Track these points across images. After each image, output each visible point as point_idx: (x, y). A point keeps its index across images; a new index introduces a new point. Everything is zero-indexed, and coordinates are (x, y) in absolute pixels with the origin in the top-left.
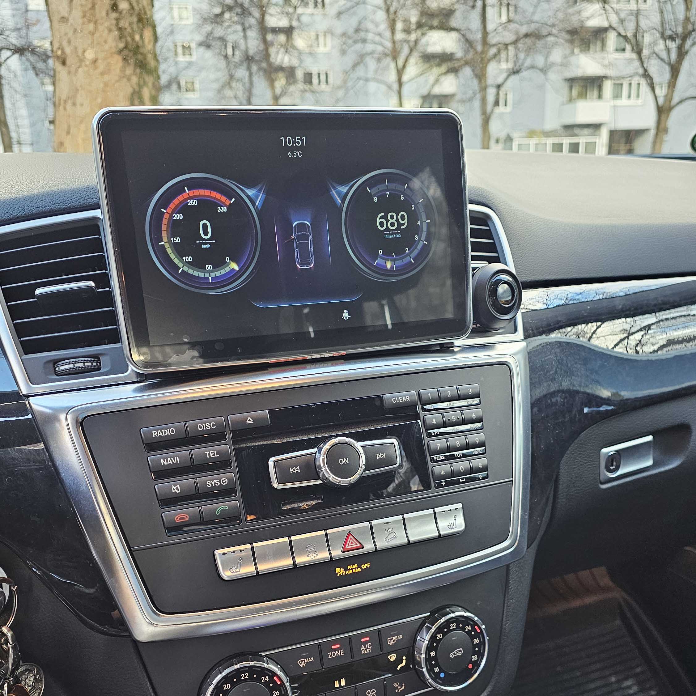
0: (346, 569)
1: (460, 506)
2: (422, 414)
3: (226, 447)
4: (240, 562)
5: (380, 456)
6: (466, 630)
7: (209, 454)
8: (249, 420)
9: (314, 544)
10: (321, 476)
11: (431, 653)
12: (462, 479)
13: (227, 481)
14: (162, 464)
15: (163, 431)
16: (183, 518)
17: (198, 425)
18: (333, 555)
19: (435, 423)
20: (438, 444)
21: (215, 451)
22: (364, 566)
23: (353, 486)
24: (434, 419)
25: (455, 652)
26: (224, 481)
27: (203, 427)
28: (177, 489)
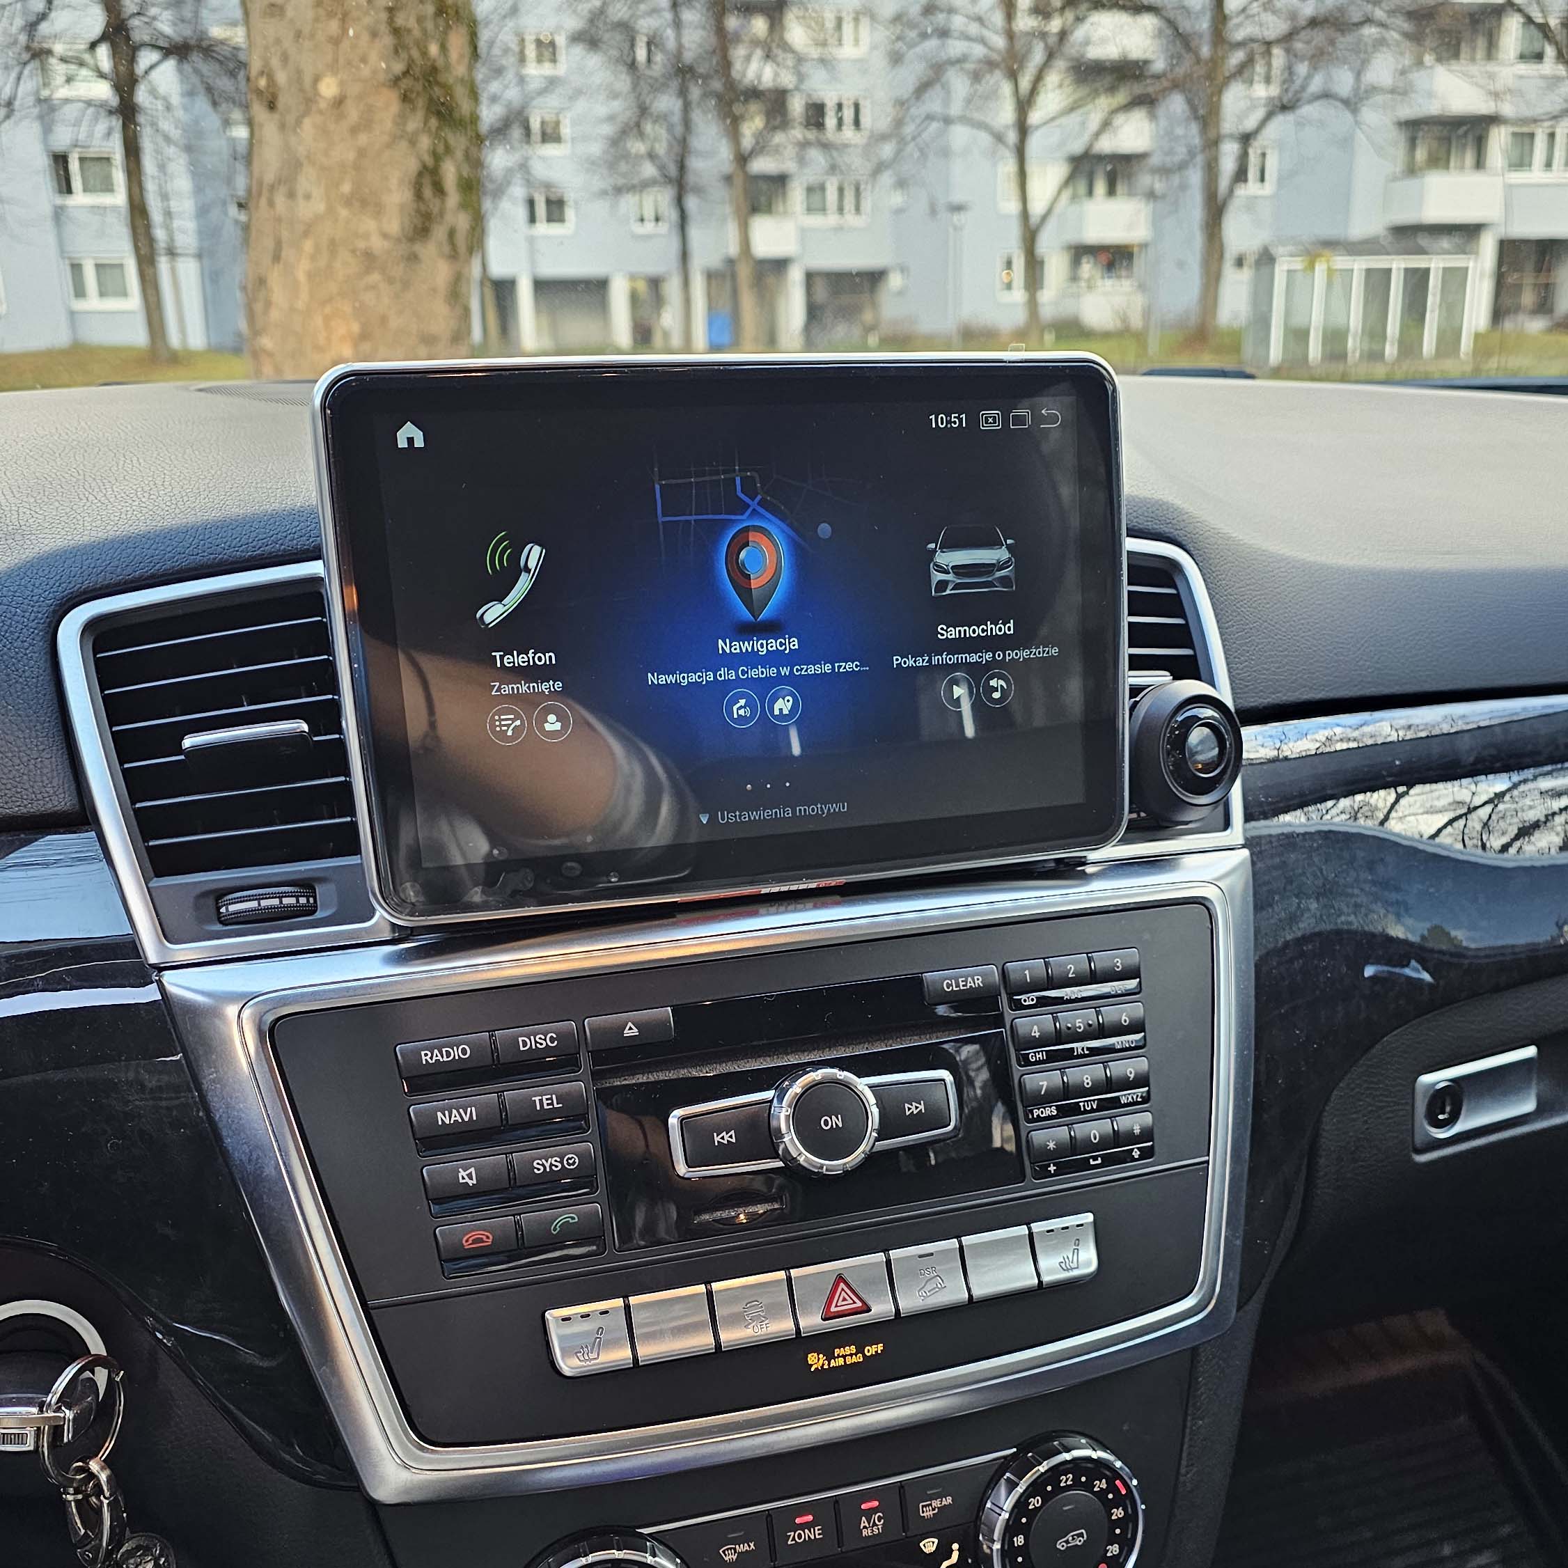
0: (830, 1357)
1: (1088, 1218)
2: (1009, 1014)
3: (579, 1087)
4: (598, 1337)
5: (913, 1108)
6: (1096, 1489)
7: (541, 1101)
8: (630, 1029)
9: (762, 1300)
10: (780, 1152)
11: (1015, 1539)
12: (1095, 1158)
13: (577, 1161)
14: (440, 1123)
15: (444, 1050)
16: (481, 1240)
17: (520, 1039)
18: (802, 1325)
19: (1038, 1034)
20: (1042, 1081)
21: (554, 1096)
22: (871, 1350)
23: (848, 1174)
24: (1036, 1027)
25: (1069, 1537)
26: (571, 1162)
27: (531, 1043)
28: (470, 1176)
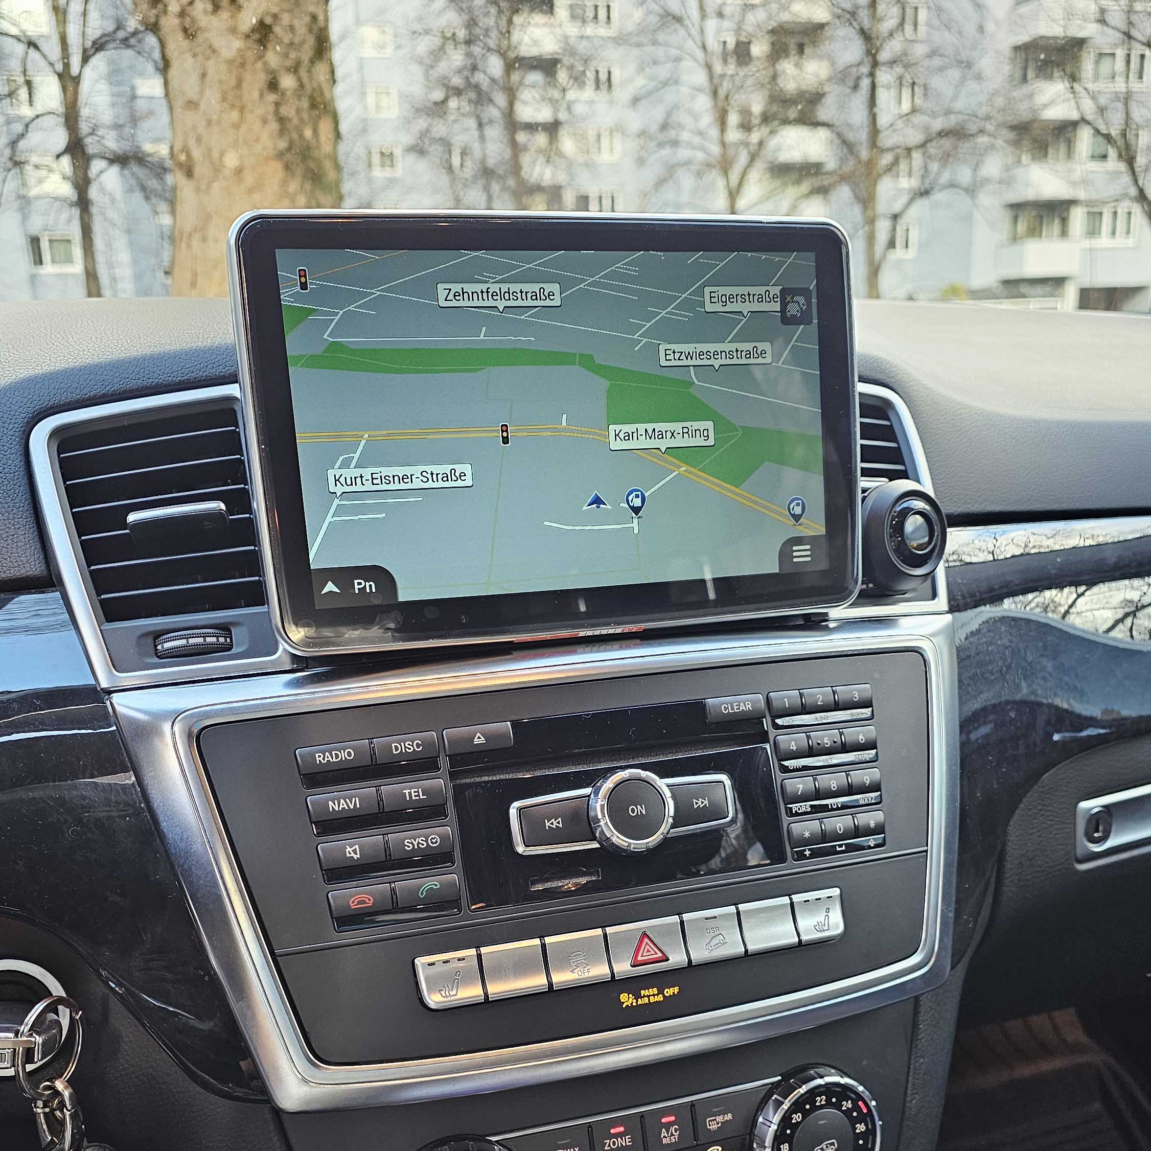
1: (836, 892)
2: (772, 733)
3: (439, 782)
4: (457, 979)
5: (700, 803)
6: (844, 1108)
7: (410, 793)
8: (479, 738)
9: (583, 951)
10: (597, 835)
11: (782, 1146)
12: (840, 846)
13: (439, 840)
14: (331, 810)
15: (333, 753)
16: (364, 902)
17: (393, 745)
18: (616, 970)
19: (794, 748)
20: (799, 785)
21: (420, 790)
22: (669, 992)
23: (652, 852)
24: (793, 743)
25: (824, 1146)
26: (434, 841)
27: (402, 748)
28: (355, 852)
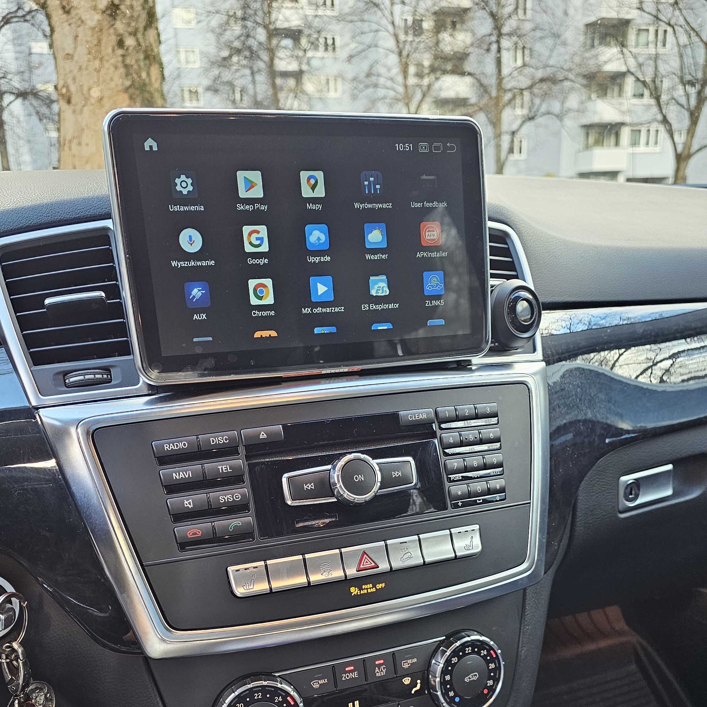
0: (361, 589)
1: (477, 527)
2: (439, 432)
3: (239, 462)
4: (252, 578)
5: (396, 474)
6: (482, 655)
7: (222, 469)
8: (263, 435)
9: (329, 563)
10: (335, 493)
11: (446, 677)
12: (479, 500)
13: (240, 496)
14: (174, 479)
15: (175, 444)
16: (195, 534)
17: (211, 439)
18: (347, 573)
19: (452, 441)
20: (455, 463)
21: (228, 466)
22: (379, 586)
23: (367, 503)
24: (451, 438)
25: (470, 676)
26: (237, 497)
27: (216, 441)
28: (190, 503)
